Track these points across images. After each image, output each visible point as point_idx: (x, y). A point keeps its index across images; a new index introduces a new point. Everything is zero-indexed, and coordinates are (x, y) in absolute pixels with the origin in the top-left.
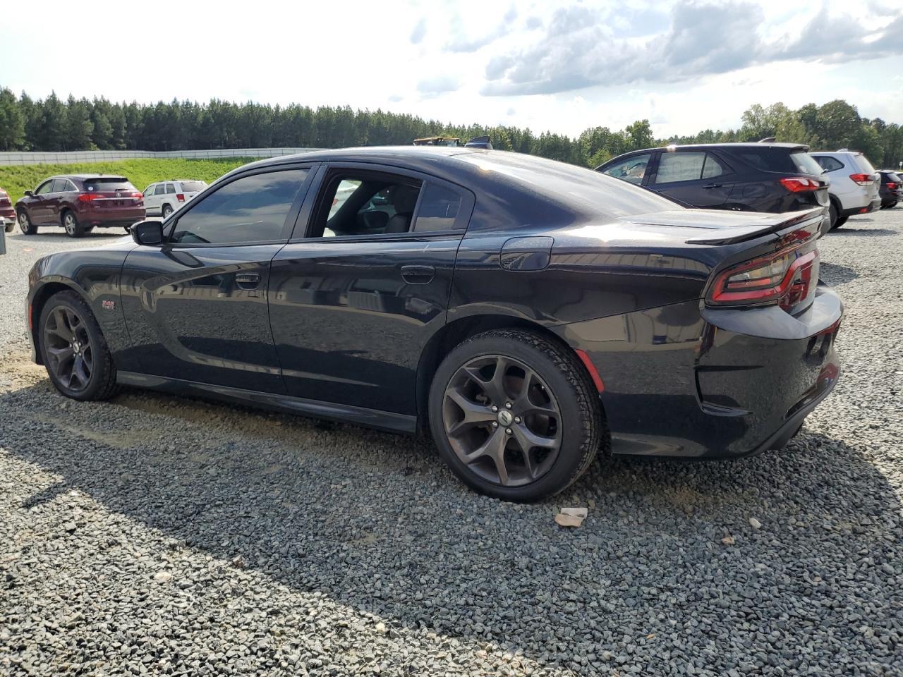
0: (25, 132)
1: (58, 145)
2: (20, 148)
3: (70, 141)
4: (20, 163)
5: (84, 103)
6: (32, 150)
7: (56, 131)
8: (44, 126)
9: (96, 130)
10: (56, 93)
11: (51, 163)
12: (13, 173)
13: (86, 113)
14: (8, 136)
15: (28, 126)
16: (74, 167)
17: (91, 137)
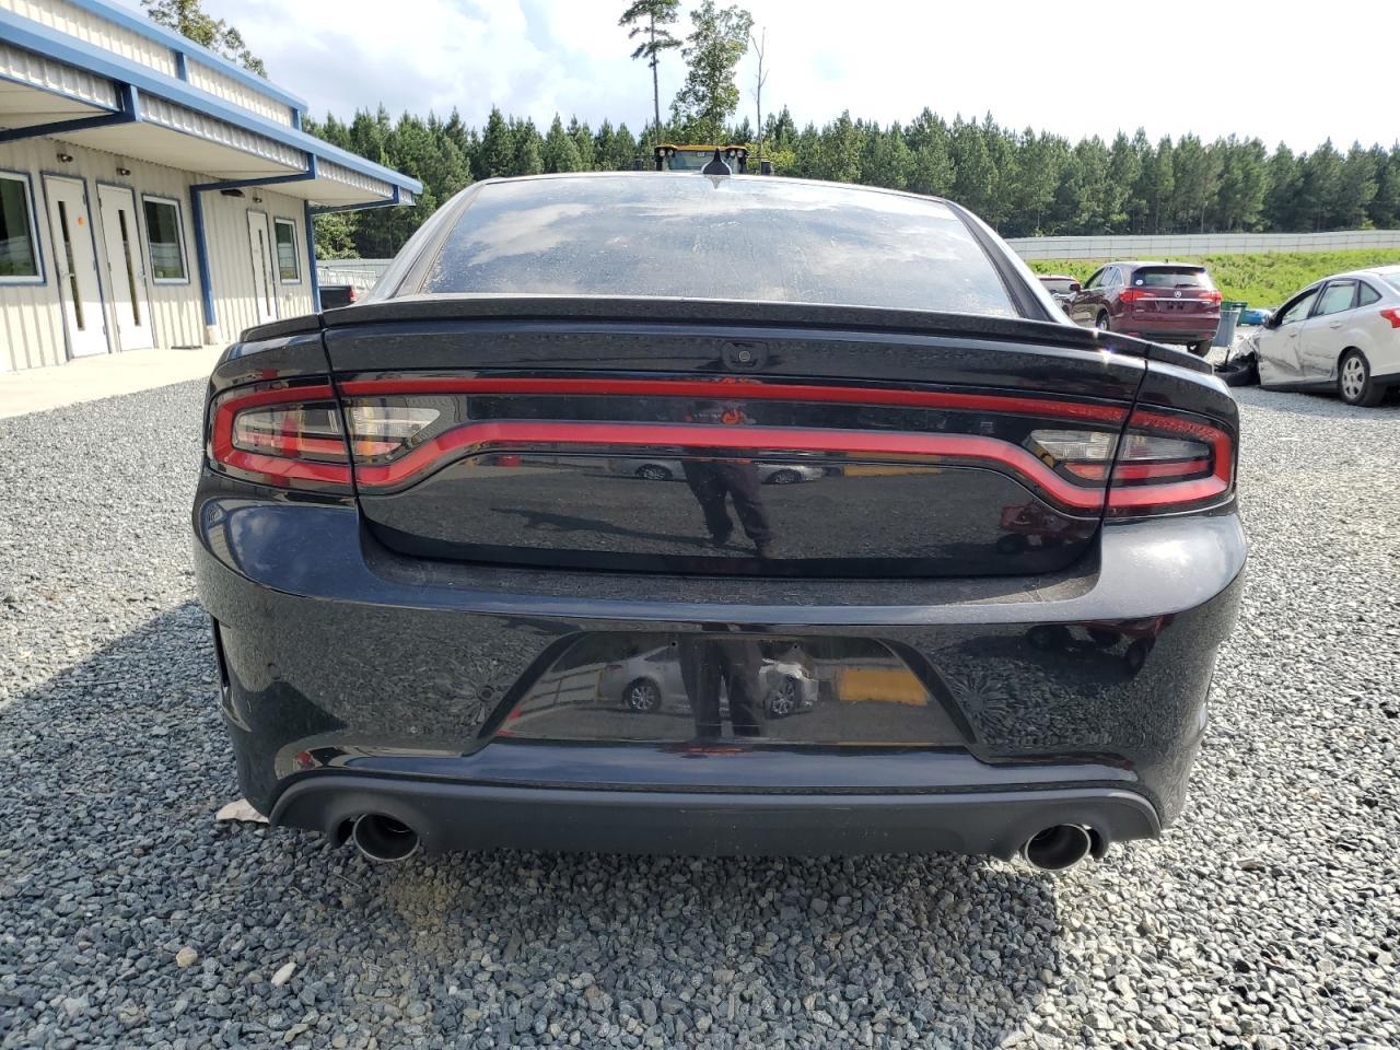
0: (1264, 202)
1: (1309, 223)
2: (1249, 228)
3: (1327, 215)
4: (1241, 251)
5: (1375, 153)
6: (1268, 230)
7: (1313, 200)
8: (1298, 193)
9: (1379, 196)
10: (1332, 140)
11: (1285, 251)
12: (1224, 266)
13: (1371, 168)
14: (1238, 211)
15: (1272, 193)
16: (1319, 258)
17: (1368, 208)
